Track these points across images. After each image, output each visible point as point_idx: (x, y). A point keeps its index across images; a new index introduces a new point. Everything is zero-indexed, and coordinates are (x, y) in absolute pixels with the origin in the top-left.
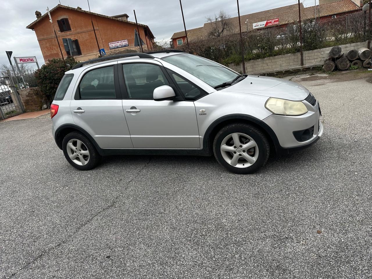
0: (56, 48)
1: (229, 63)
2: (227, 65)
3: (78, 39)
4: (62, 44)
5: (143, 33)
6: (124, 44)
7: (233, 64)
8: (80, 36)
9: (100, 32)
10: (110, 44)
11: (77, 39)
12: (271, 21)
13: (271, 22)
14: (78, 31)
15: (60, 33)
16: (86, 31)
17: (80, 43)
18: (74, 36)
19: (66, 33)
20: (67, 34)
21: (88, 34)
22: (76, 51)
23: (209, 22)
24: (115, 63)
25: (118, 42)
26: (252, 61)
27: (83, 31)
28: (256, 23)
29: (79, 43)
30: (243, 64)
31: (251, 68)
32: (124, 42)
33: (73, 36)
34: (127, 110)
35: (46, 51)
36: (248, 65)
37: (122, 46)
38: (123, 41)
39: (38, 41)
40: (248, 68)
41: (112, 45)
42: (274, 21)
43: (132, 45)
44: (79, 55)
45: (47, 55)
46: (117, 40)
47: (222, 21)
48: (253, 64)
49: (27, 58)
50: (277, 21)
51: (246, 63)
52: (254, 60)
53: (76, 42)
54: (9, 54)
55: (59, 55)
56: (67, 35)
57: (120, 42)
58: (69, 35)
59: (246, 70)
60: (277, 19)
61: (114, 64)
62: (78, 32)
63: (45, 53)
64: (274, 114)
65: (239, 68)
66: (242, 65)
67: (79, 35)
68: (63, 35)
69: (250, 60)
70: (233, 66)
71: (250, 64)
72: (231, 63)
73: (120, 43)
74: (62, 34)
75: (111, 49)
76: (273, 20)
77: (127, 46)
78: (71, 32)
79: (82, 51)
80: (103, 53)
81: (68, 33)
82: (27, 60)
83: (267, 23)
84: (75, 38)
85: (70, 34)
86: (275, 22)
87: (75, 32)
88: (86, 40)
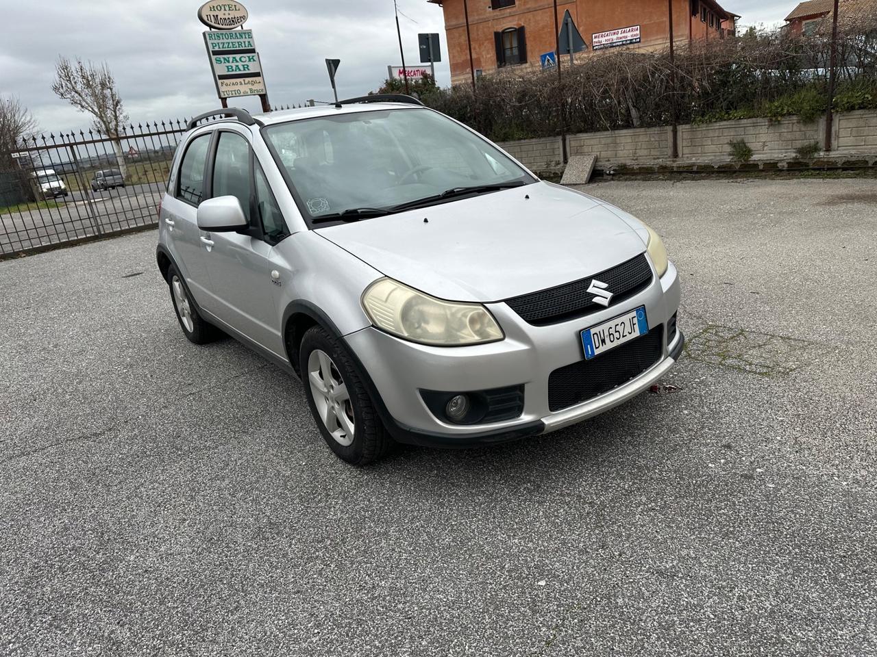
0: (477, 47)
1: (783, 115)
2: (774, 119)
3: (525, 25)
4: (490, 37)
5: (685, 8)
6: (630, 38)
7: (795, 118)
8: (532, 18)
9: (578, 8)
10: (595, 37)
11: (523, 25)
14: (528, 6)
15: (490, 13)
16: (546, 7)
17: (528, 35)
18: (519, 19)
19: (502, 12)
20: (504, 14)
21: (549, 13)
22: (517, 53)
25: (614, 33)
26: (858, 112)
27: (539, 7)
29: (526, 36)
30: (827, 120)
31: (854, 134)
32: (631, 33)
33: (517, 18)
34: (202, 238)
35: (456, 54)
36: (844, 123)
37: (624, 42)
38: (628, 29)
39: (446, 30)
40: (842, 133)
41: (600, 39)
43: (649, 39)
44: (522, 64)
45: (459, 61)
46: (614, 27)
48: (861, 123)
49: (413, 69)
51: (836, 119)
52: (867, 111)
53: (520, 32)
54: (333, 65)
55: (480, 62)
56: (505, 16)
57: (620, 32)
58: (508, 15)
59: (833, 139)
61: (213, 130)
62: (528, 9)
63: (454, 57)
64: (375, 326)
65: (812, 133)
66: (825, 123)
67: (530, 16)
68: (497, 16)
69: (851, 108)
70: (793, 123)
71: (853, 123)
72: (789, 114)
73: (620, 35)
74: (495, 14)
75: (596, 49)
77: (636, 42)
78: (514, 9)
79: (529, 54)
80: (551, 61)
81: (508, 10)
82: (412, 74)
84: (520, 22)
85: (510, 13)
87: (523, 7)
88: (543, 28)
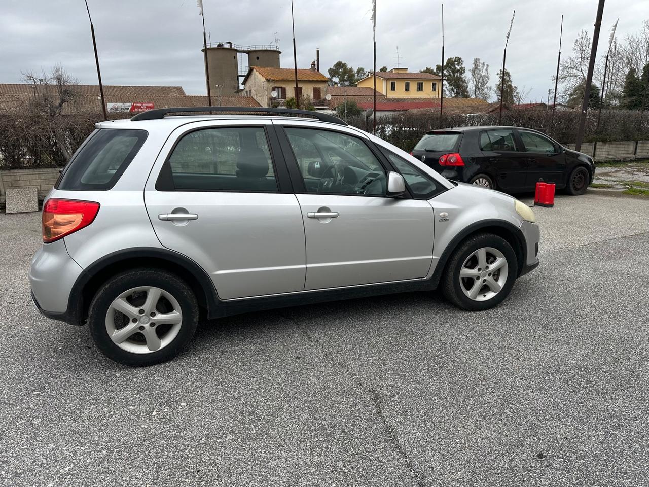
12: (140, 105)
13: (140, 107)
23: (31, 82)
24: (268, 122)
28: (113, 104)
34: (310, 214)
42: (147, 106)
47: (60, 86)
50: (150, 107)
60: (151, 105)
61: (265, 125)
64: (525, 220)
76: (144, 105)
83: (133, 108)
86: (148, 108)
